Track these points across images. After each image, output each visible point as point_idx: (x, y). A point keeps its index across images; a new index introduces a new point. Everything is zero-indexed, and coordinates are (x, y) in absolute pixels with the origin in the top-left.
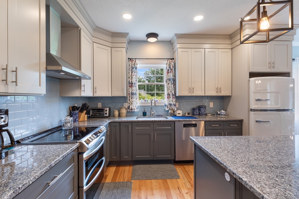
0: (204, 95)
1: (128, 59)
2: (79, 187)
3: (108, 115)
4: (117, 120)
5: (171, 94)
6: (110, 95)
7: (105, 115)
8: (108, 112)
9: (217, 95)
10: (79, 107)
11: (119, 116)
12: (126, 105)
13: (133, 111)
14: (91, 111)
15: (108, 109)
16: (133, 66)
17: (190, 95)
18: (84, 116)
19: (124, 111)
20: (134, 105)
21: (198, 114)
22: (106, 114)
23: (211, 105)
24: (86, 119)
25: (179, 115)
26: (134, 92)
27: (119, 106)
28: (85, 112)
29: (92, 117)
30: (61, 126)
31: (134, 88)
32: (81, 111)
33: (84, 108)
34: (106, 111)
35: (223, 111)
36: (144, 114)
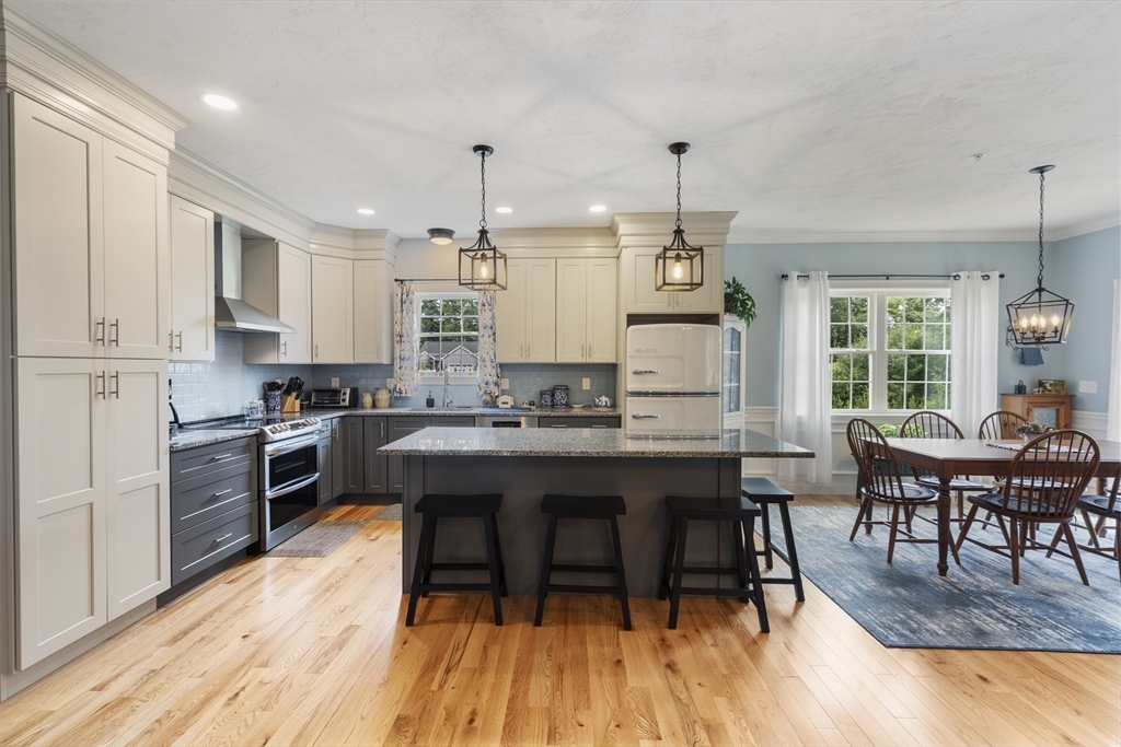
0: (553, 361)
1: (396, 280)
2: (259, 491)
3: (347, 403)
4: (369, 411)
5: (487, 359)
6: (351, 361)
7: (342, 404)
8: (347, 397)
9: (584, 361)
10: (283, 385)
11: (374, 406)
12: (390, 383)
13: (403, 395)
14: (313, 394)
15: (348, 391)
16: (404, 296)
17: (522, 361)
18: (294, 403)
19: (383, 396)
20: (407, 383)
21: (549, 403)
22: (344, 400)
23: (586, 384)
24: (297, 409)
25: (505, 406)
26: (406, 354)
27: (377, 383)
28: (294, 394)
29: (315, 407)
30: (243, 416)
31: (406, 345)
32: (288, 392)
33: (294, 386)
34: (344, 394)
35: (604, 399)
36: (430, 403)
